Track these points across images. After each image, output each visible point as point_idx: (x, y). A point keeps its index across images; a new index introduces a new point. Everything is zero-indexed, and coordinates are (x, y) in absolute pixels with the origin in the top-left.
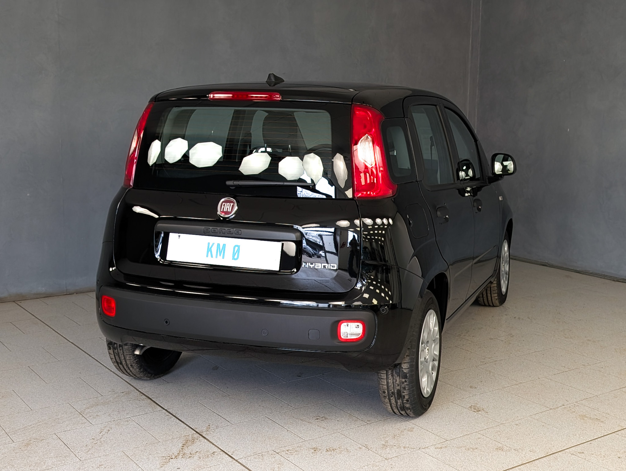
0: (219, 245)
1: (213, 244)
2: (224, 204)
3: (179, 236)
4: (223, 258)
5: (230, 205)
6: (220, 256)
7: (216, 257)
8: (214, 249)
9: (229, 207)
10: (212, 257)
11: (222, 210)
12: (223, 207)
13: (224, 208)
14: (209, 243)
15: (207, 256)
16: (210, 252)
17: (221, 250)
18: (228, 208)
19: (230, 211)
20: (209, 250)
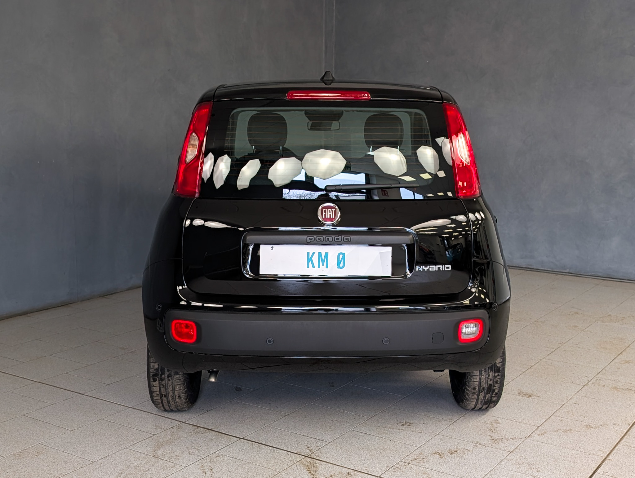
0: (320, 254)
1: (314, 253)
2: (324, 210)
3: (272, 247)
4: (327, 267)
5: (332, 211)
6: (323, 265)
7: (319, 267)
8: (315, 259)
9: (331, 213)
10: (314, 267)
11: (324, 217)
12: (324, 213)
13: (325, 215)
14: (308, 253)
15: (308, 267)
16: (310, 263)
17: (324, 260)
18: (330, 215)
19: (333, 217)
20: (310, 259)
